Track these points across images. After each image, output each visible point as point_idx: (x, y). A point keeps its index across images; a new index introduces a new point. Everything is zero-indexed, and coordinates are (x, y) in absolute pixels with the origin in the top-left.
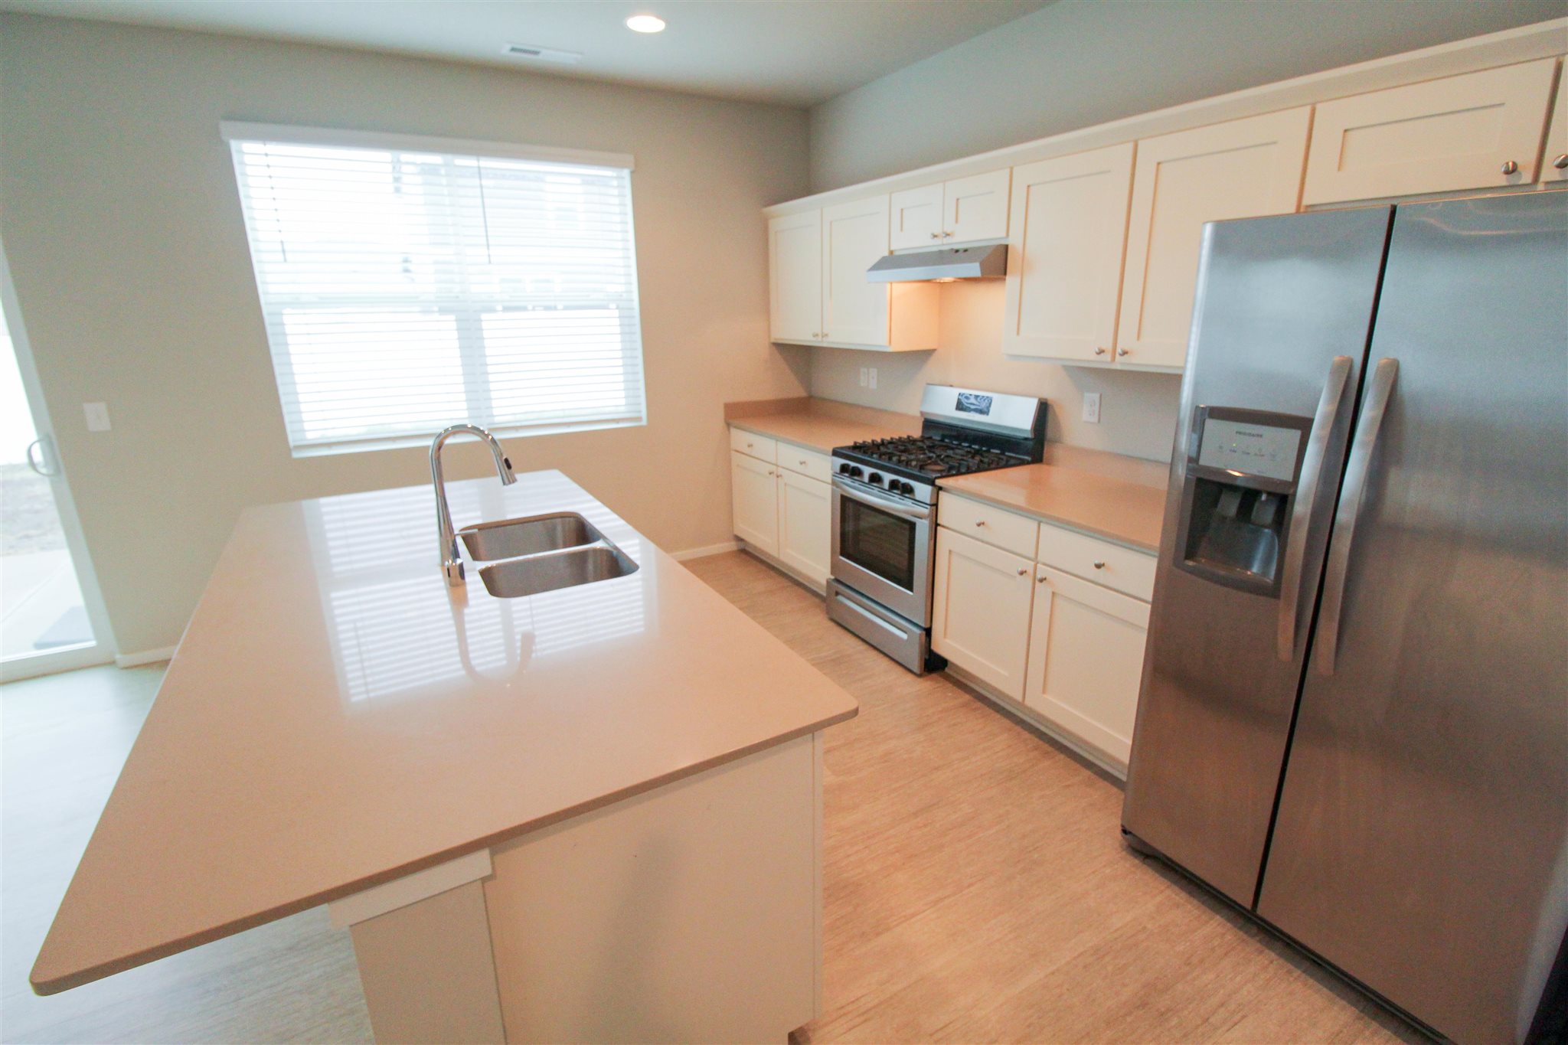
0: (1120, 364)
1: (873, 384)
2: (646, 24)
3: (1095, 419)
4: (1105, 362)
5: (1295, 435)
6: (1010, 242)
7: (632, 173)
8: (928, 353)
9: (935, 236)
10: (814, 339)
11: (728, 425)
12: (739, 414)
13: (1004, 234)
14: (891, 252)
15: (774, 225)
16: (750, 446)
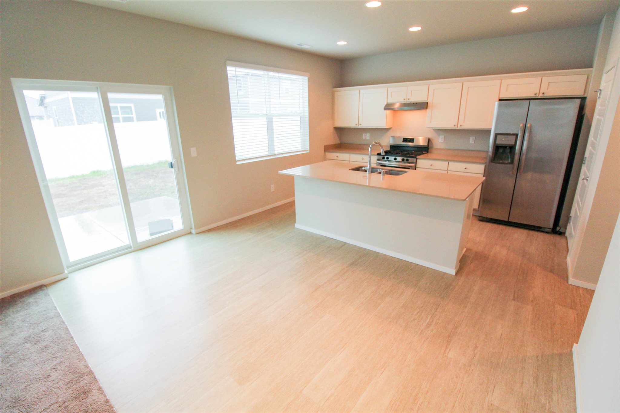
0: (459, 128)
1: (368, 138)
2: (342, 43)
3: (443, 141)
4: (456, 128)
5: (514, 137)
6: (428, 101)
7: (308, 78)
8: (390, 128)
9: (404, 99)
10: (356, 126)
11: (325, 151)
12: (328, 148)
13: (426, 99)
14: (387, 103)
15: (337, 94)
16: (337, 157)
